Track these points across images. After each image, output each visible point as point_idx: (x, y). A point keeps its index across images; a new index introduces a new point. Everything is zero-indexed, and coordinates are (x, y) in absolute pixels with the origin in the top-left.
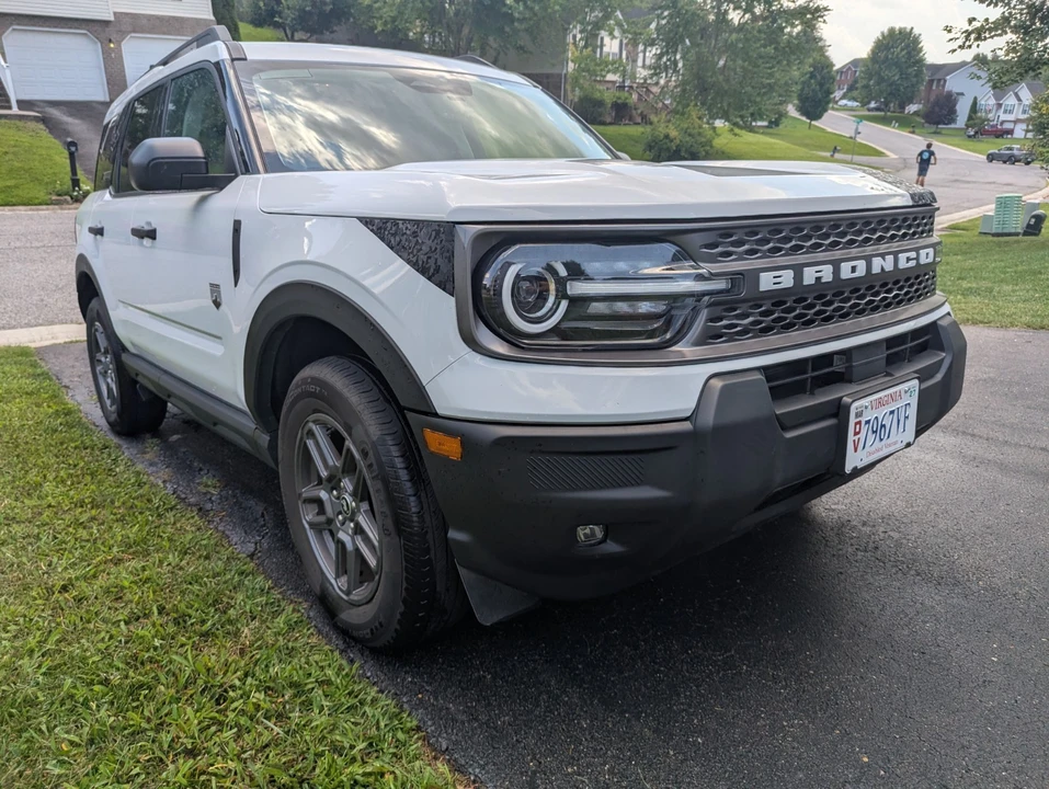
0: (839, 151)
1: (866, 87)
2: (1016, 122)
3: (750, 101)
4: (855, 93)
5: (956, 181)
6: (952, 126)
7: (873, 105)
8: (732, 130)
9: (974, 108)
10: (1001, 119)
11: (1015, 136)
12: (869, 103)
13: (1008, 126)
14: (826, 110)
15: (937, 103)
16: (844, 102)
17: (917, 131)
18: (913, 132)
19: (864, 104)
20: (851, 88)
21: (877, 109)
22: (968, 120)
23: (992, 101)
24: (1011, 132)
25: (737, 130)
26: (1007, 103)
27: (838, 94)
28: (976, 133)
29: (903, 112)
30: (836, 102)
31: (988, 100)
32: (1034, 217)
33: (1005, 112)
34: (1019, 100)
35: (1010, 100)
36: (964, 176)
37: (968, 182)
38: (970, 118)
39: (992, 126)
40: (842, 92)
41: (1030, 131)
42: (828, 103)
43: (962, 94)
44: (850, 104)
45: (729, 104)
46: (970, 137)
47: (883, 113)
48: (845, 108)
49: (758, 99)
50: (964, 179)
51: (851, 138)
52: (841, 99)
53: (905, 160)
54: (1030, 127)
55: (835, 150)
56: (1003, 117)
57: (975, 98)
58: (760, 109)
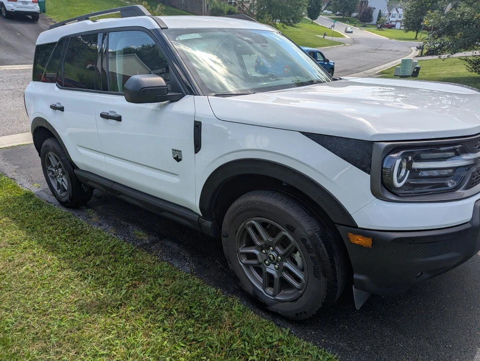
0: (326, 35)
1: (335, 4)
2: (397, 21)
3: (291, 12)
4: (330, 7)
5: (377, 49)
6: (371, 23)
7: (338, 13)
8: (283, 26)
9: (380, 15)
10: (391, 20)
11: (396, 28)
12: (337, 12)
13: (393, 23)
14: (319, 15)
15: (365, 13)
16: (326, 11)
17: (357, 25)
18: (355, 26)
19: (334, 12)
20: (328, 5)
21: (339, 15)
22: (378, 21)
23: (387, 12)
24: (394, 26)
25: (285, 26)
26: (393, 13)
27: (323, 8)
28: (381, 26)
29: (351, 16)
30: (323, 11)
31: (385, 12)
32: (415, 68)
33: (392, 17)
34: (398, 12)
35: (394, 12)
36: (379, 47)
37: (382, 50)
38: (378, 20)
39: (387, 23)
40: (324, 7)
41: (402, 26)
42: (320, 11)
43: (375, 8)
44: (328, 12)
45: (282, 14)
46: (378, 28)
47: (342, 17)
48: (326, 14)
49: (295, 11)
50: (380, 48)
51: (330, 28)
52: (324, 10)
53: (353, 39)
54: (402, 24)
55: (325, 35)
56: (392, 19)
57: (380, 10)
58: (296, 16)
